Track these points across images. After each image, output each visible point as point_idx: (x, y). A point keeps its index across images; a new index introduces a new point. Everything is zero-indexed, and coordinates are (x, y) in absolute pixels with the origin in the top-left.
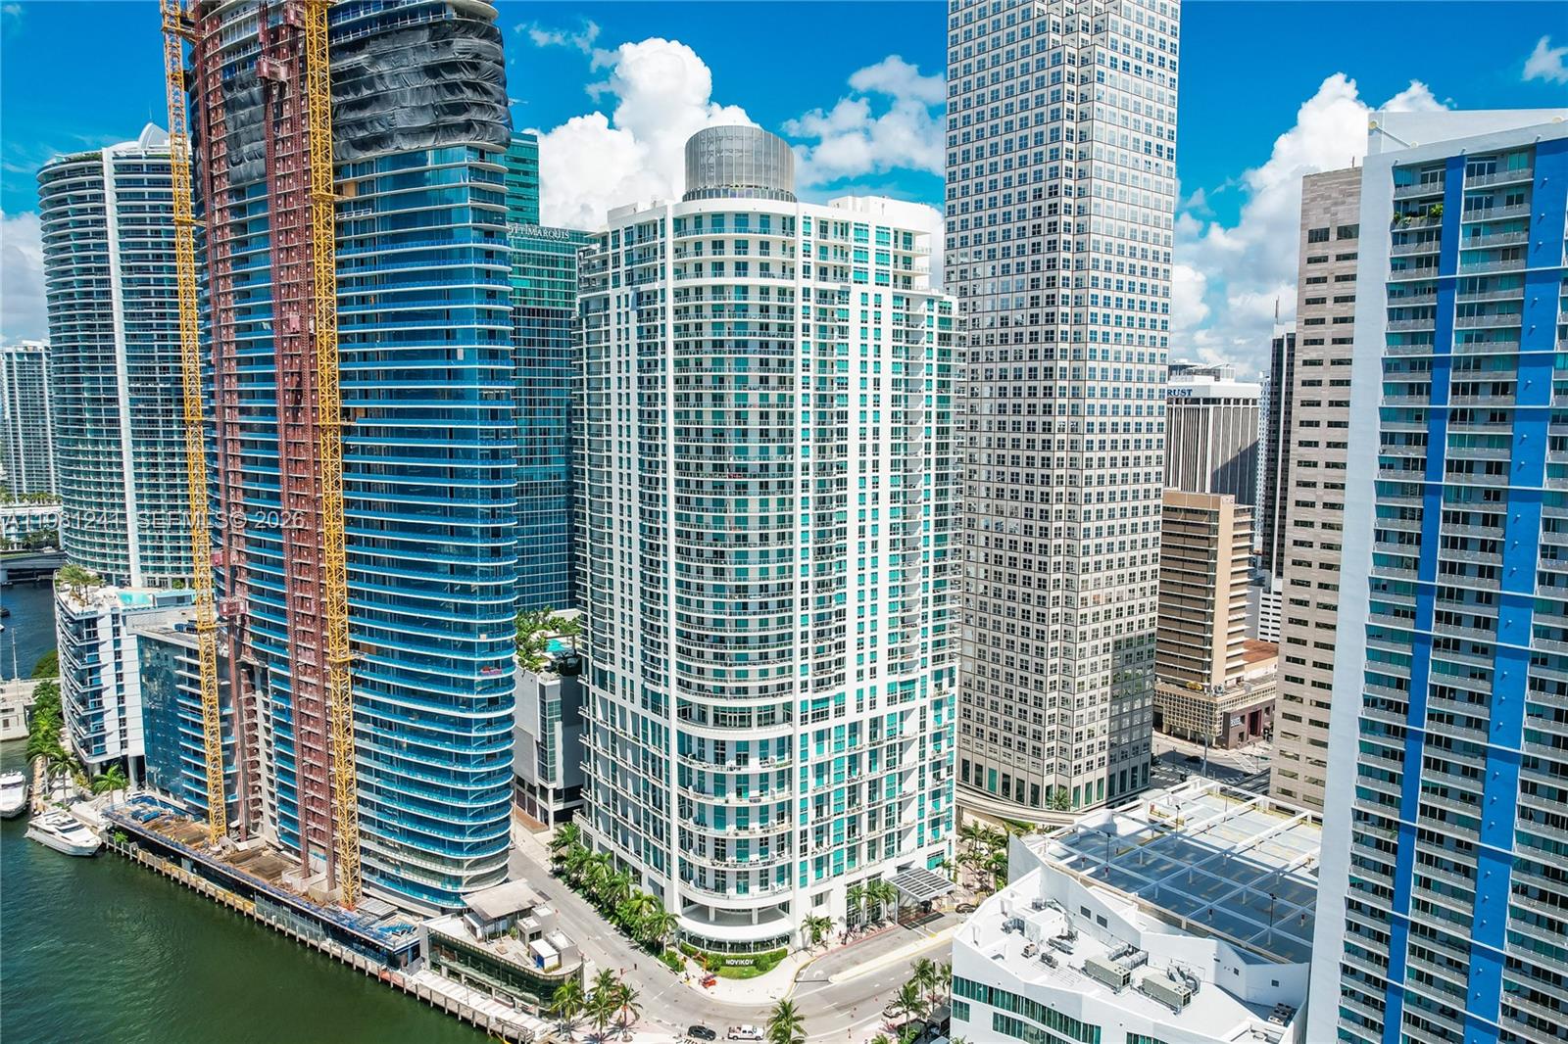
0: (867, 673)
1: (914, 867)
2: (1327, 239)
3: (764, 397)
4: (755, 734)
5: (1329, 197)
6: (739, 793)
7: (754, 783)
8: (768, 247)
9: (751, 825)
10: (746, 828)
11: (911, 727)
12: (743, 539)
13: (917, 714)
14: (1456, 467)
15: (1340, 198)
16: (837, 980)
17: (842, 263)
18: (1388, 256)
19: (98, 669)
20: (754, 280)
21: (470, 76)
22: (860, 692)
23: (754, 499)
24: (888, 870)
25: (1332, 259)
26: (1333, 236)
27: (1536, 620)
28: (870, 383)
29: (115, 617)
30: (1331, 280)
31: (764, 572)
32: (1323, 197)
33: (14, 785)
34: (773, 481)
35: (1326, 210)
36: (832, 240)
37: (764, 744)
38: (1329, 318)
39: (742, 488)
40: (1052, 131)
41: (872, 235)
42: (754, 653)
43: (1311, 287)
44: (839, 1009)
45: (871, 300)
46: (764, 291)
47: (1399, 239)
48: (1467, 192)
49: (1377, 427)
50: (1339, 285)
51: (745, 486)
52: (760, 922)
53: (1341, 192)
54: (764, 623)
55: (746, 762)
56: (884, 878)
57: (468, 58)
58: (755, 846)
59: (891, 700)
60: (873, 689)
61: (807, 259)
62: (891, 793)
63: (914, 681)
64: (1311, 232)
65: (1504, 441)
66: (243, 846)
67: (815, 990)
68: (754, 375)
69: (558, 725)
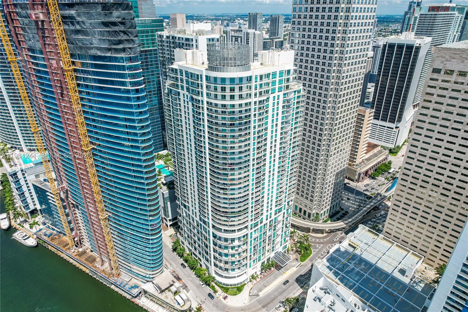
0: (269, 210)
1: (279, 251)
2: (440, 73)
4: (237, 235)
5: (444, 57)
6: (232, 249)
7: (237, 246)
8: (242, 89)
9: (235, 256)
11: (280, 218)
12: (233, 185)
13: (282, 215)
15: (449, 59)
16: (261, 294)
17: (267, 88)
19: (21, 187)
20: (237, 102)
21: (122, 28)
22: (267, 216)
23: (237, 173)
24: (272, 255)
25: (440, 81)
26: (442, 72)
29: (22, 171)
30: (438, 88)
31: (240, 193)
32: (442, 57)
33: (5, 218)
35: (442, 62)
36: (264, 81)
37: (240, 237)
38: (433, 101)
40: (336, 8)
41: (278, 75)
42: (237, 216)
43: (429, 89)
44: (263, 307)
45: (276, 98)
46: (240, 105)
50: (440, 91)
51: (234, 169)
53: (450, 56)
55: (234, 242)
56: (271, 257)
57: (120, 20)
58: (237, 261)
59: (275, 214)
60: (271, 213)
61: (256, 91)
62: (274, 237)
63: (282, 207)
64: (434, 69)
66: (81, 250)
67: (255, 299)
68: (237, 134)
69: (169, 203)
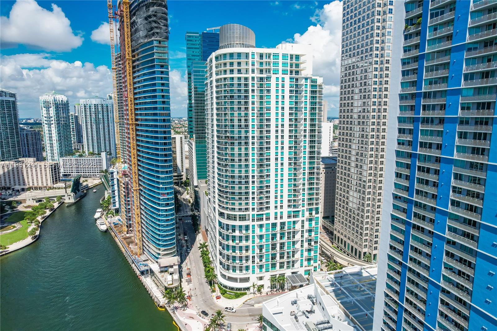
0: (279, 207)
1: (299, 273)
3: (239, 114)
4: (238, 223)
6: (233, 241)
7: (237, 238)
8: (240, 64)
9: (236, 252)
10: (235, 252)
11: (298, 226)
12: (233, 160)
13: (300, 222)
14: (423, 145)
16: (257, 306)
17: (269, 68)
18: (402, 46)
20: (236, 75)
21: (154, 19)
22: (276, 213)
23: (236, 148)
24: (288, 273)
27: (449, 223)
28: (280, 109)
31: (240, 172)
34: (243, 142)
36: (264, 60)
37: (240, 227)
39: (233, 144)
41: (281, 57)
42: (237, 197)
44: (250, 316)
45: (280, 80)
46: (239, 79)
47: (407, 37)
48: (431, 10)
49: (396, 125)
51: (234, 143)
52: (240, 282)
54: (240, 188)
55: (235, 231)
56: (286, 275)
57: (153, 13)
58: (238, 258)
59: (289, 217)
60: (282, 213)
61: (253, 67)
62: (289, 248)
63: (299, 211)
65: (439, 134)
66: (128, 235)
67: (248, 308)
68: (236, 107)
